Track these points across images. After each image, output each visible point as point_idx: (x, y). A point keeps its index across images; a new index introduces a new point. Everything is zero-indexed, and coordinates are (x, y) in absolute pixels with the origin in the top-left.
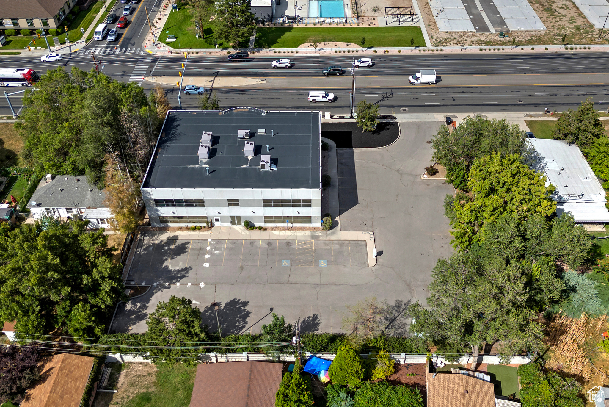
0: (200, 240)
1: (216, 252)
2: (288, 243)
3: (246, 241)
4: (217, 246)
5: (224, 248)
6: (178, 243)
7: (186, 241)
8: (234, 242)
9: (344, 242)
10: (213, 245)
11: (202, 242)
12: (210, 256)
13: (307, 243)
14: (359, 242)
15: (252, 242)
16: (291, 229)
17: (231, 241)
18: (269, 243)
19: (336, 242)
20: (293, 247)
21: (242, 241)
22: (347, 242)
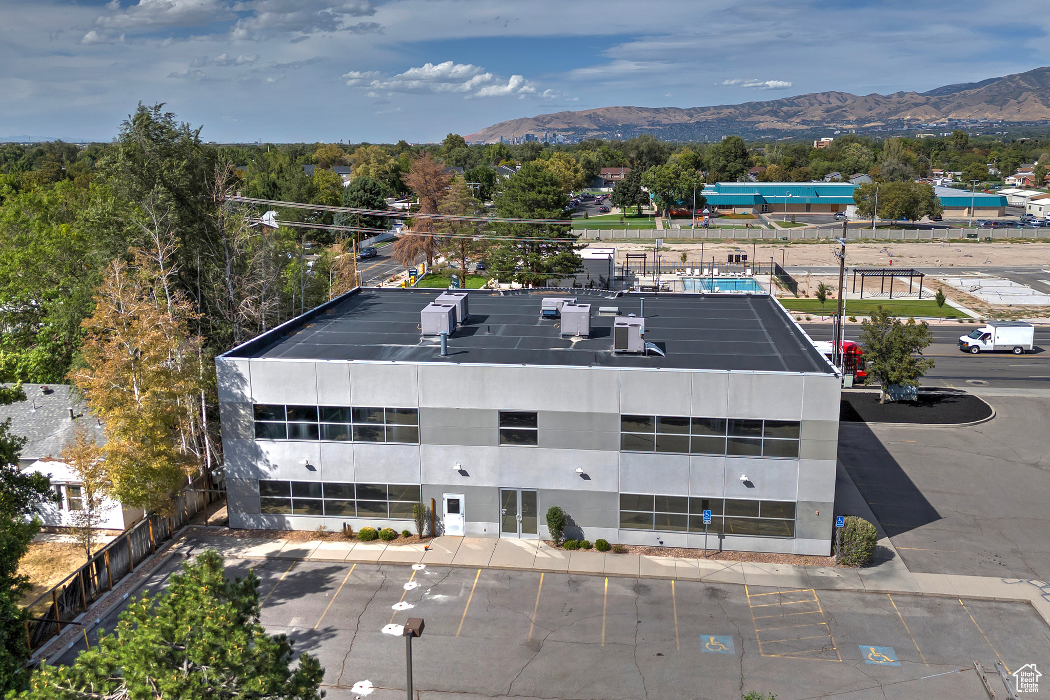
0: (384, 563)
1: (439, 597)
2: (714, 592)
3: (549, 576)
4: (444, 583)
5: (468, 589)
6: (303, 567)
7: (333, 565)
8: (506, 574)
9: (938, 601)
10: (429, 579)
11: (391, 569)
12: (411, 606)
13: (791, 594)
14: (1004, 606)
15: (575, 580)
16: (718, 554)
17: (496, 572)
18: (640, 587)
19: (908, 599)
20: (734, 601)
21: (536, 575)
22: (953, 602)
